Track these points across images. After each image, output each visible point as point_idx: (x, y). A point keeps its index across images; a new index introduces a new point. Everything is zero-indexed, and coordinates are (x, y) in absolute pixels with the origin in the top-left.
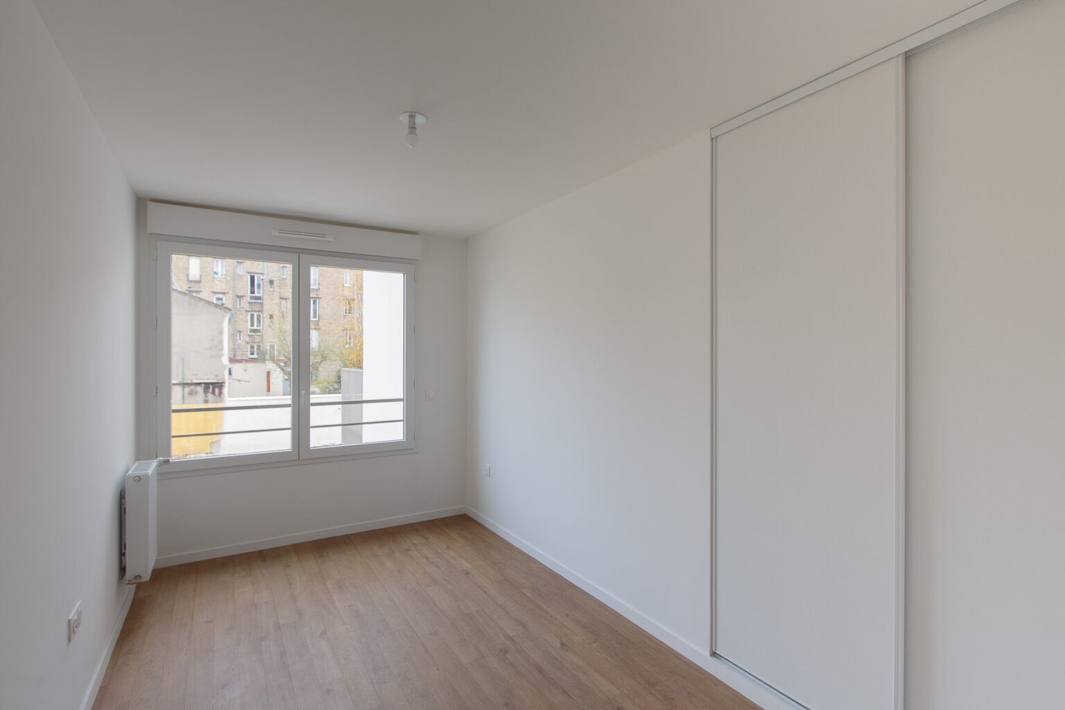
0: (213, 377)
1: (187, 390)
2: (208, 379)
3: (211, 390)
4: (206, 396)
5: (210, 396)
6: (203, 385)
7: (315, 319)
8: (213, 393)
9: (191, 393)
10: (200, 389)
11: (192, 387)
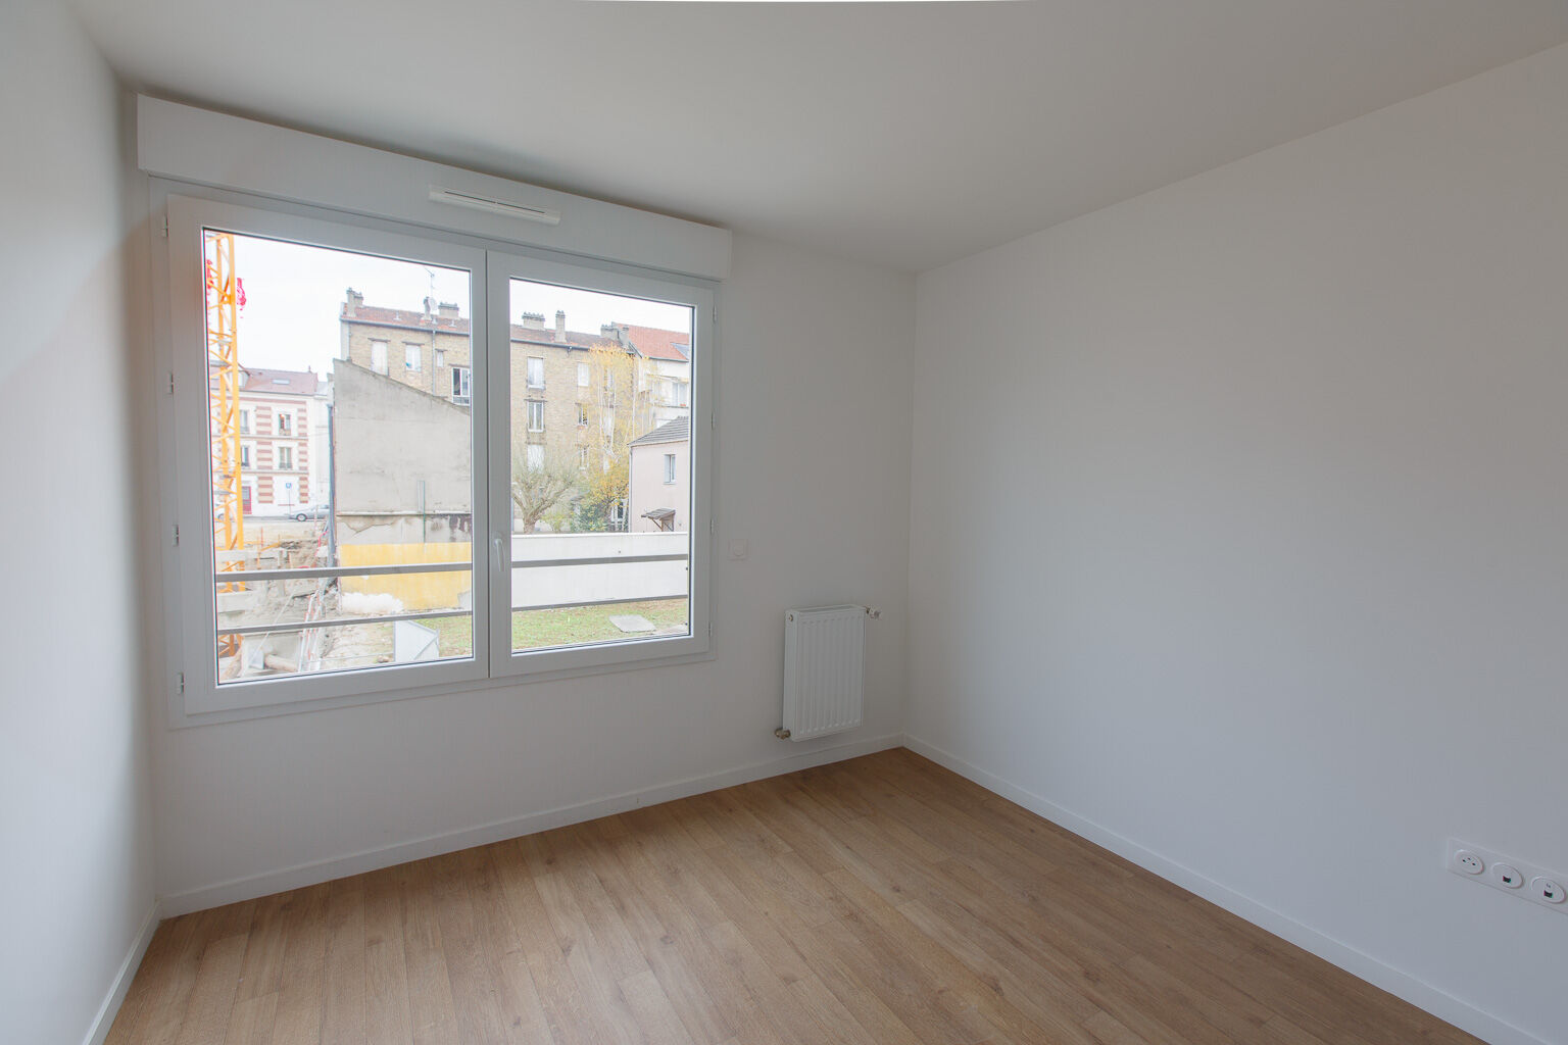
0: (461, 507)
1: (429, 523)
2: (454, 510)
3: (458, 525)
4: (453, 532)
5: (458, 532)
6: (449, 517)
7: (539, 431)
8: (462, 528)
9: (435, 528)
10: (445, 523)
11: (436, 520)
